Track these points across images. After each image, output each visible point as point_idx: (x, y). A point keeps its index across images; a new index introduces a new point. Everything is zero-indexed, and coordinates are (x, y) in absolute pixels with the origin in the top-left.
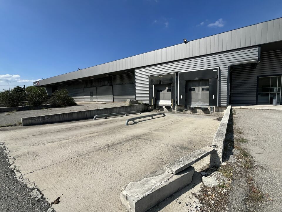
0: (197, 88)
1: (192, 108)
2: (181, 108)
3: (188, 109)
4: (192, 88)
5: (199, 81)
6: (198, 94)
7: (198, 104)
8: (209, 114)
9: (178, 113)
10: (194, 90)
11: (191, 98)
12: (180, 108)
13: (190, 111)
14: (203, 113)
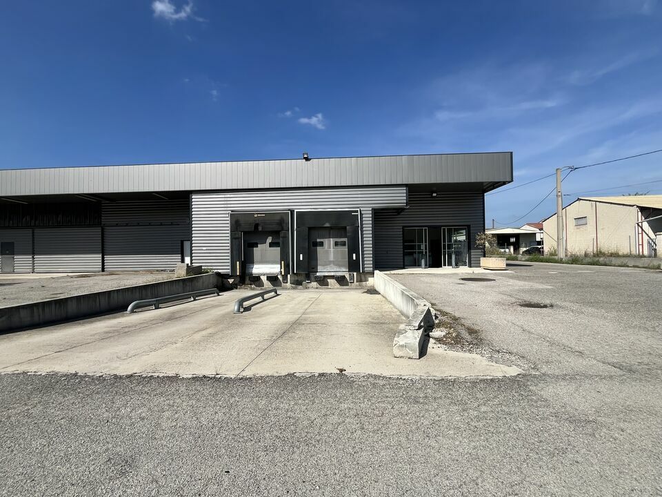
0: (326, 241)
1: (320, 277)
2: (300, 278)
3: (313, 279)
4: (318, 240)
5: (330, 228)
6: (327, 252)
7: (329, 269)
8: (347, 287)
9: (294, 288)
10: (322, 244)
11: (316, 259)
12: (296, 278)
13: (315, 283)
14: (338, 286)
